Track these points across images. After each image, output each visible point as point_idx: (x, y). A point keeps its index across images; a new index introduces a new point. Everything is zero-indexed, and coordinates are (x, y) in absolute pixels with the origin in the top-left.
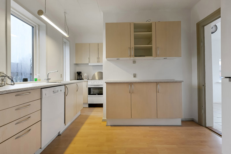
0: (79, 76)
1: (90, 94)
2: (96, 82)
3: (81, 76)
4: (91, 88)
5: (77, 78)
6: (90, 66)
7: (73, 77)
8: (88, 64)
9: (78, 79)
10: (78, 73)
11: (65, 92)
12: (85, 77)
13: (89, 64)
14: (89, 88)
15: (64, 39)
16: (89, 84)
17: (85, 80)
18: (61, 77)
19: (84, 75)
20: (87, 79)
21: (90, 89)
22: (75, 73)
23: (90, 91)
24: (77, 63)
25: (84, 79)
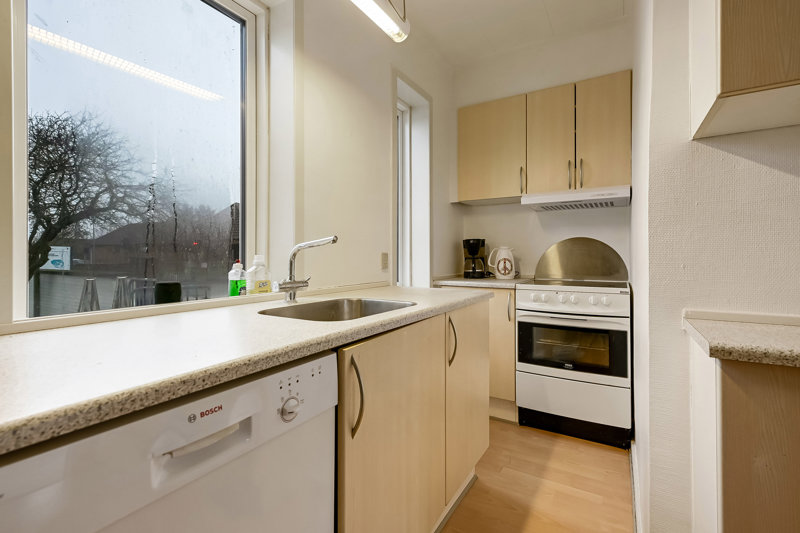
0: (473, 259)
1: (526, 354)
2: (561, 296)
3: (483, 259)
4: (535, 329)
5: (467, 267)
6: (529, 207)
7: (446, 263)
8: (517, 200)
9: (467, 276)
10: (467, 243)
11: (338, 410)
12: (502, 263)
13: (524, 201)
14: (520, 323)
15: (400, 82)
16: (520, 304)
17: (503, 281)
18: (385, 266)
19: (500, 255)
20: (513, 274)
21: (526, 331)
22: (456, 248)
23: (531, 342)
24: (462, 199)
25: (497, 274)
